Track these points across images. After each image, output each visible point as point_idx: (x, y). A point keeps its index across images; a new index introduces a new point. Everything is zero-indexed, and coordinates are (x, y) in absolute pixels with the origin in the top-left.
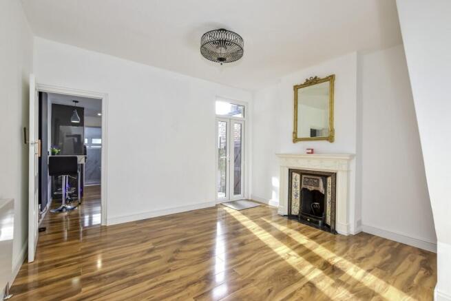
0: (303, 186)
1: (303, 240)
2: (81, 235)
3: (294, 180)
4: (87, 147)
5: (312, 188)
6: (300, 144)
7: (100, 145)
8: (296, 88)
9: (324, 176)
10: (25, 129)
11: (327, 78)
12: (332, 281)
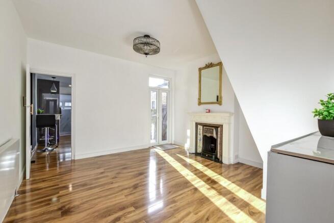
0: (204, 134)
1: (199, 166)
2: (58, 165)
3: (199, 130)
4: (62, 108)
5: (209, 135)
6: (202, 106)
7: (71, 107)
8: (200, 69)
9: (217, 127)
10: (23, 98)
11: (218, 63)
12: (209, 187)
